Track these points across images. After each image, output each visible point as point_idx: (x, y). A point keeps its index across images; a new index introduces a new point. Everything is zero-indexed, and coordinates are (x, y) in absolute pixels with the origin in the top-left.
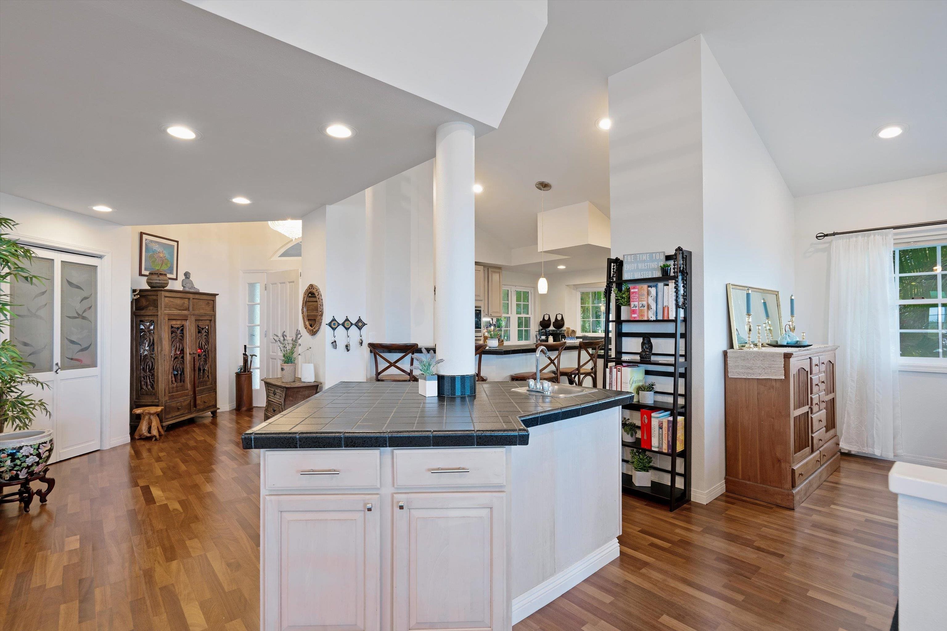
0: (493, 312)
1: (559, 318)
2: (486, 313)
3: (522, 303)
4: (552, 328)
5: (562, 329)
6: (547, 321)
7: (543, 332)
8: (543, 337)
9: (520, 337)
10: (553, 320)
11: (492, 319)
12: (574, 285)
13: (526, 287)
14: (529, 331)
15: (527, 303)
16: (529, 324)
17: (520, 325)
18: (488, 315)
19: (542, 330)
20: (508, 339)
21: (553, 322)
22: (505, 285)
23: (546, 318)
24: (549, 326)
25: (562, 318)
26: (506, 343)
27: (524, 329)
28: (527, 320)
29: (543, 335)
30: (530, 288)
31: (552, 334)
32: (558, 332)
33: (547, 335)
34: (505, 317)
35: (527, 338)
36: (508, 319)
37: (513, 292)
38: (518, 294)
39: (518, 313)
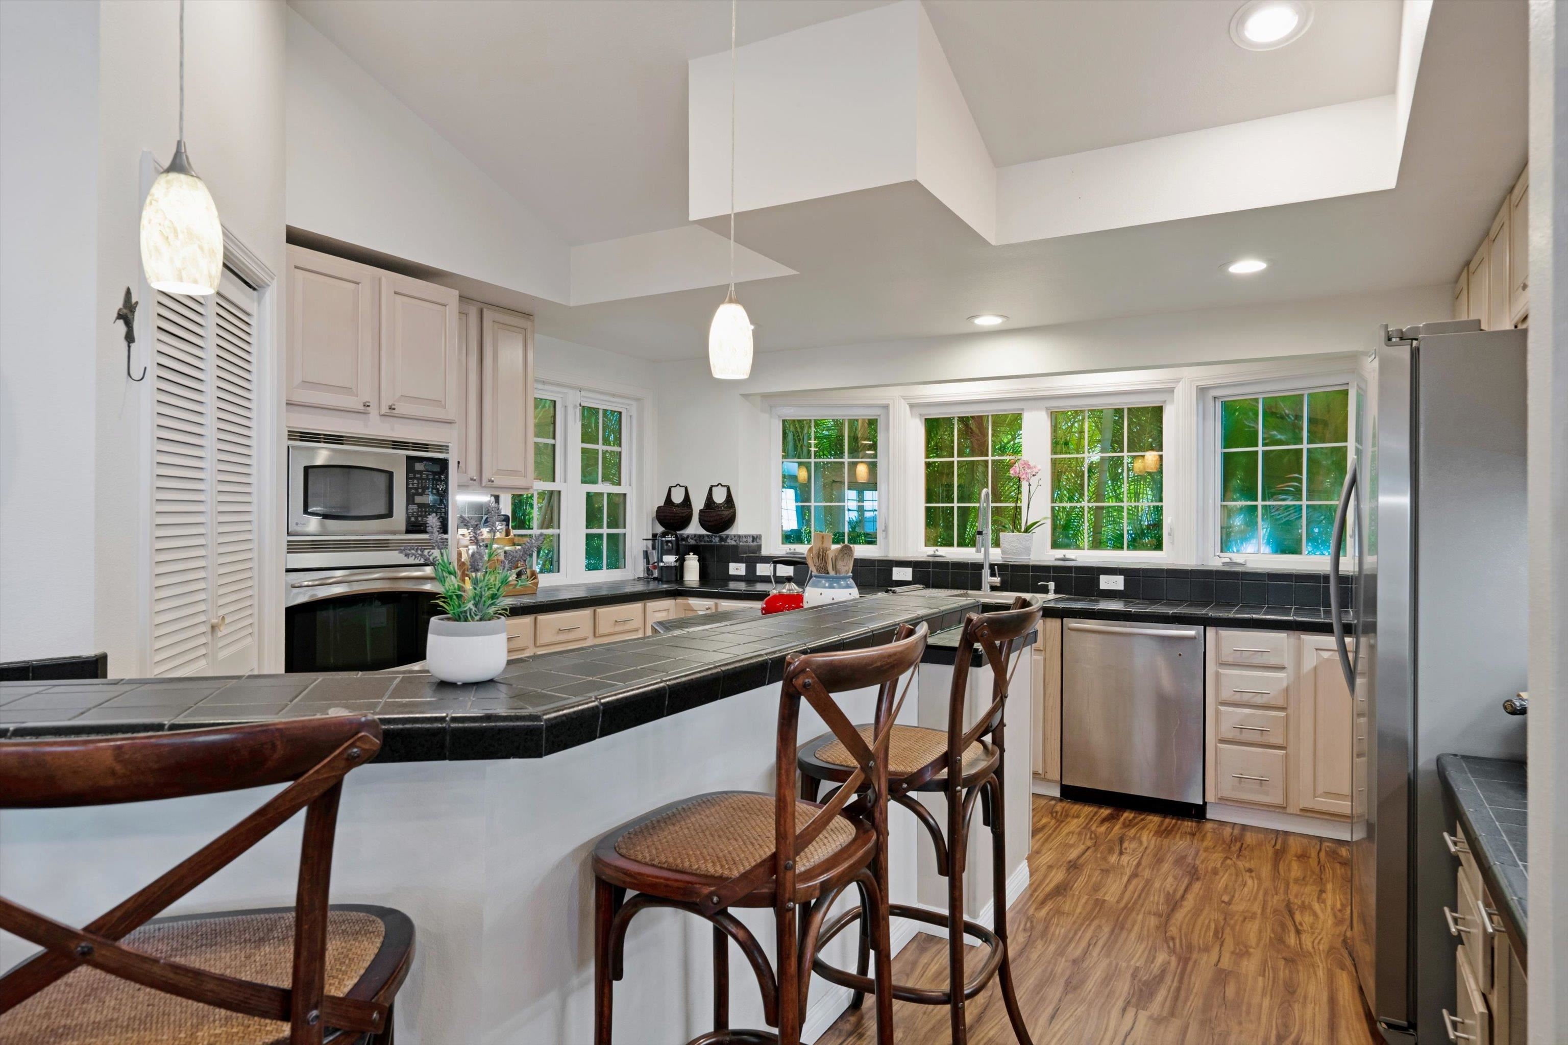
0: (500, 472)
1: (719, 497)
2: (473, 472)
3: (600, 447)
4: (694, 528)
5: (727, 532)
6: (678, 505)
7: (668, 542)
8: (670, 560)
9: (593, 558)
10: (698, 504)
11: (497, 498)
12: (766, 396)
13: (614, 395)
14: (621, 538)
15: (616, 449)
16: (622, 513)
17: (592, 517)
18: (478, 482)
19: (664, 535)
20: (552, 564)
21: (701, 511)
22: (544, 383)
23: (678, 498)
24: (686, 521)
25: (729, 499)
26: (546, 581)
27: (605, 531)
28: (618, 504)
29: (669, 552)
30: (627, 401)
31: (695, 550)
32: (716, 540)
33: (681, 549)
34: (542, 494)
35: (616, 561)
36: (552, 499)
37: (570, 410)
38: (589, 413)
39: (588, 477)
